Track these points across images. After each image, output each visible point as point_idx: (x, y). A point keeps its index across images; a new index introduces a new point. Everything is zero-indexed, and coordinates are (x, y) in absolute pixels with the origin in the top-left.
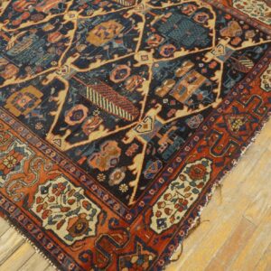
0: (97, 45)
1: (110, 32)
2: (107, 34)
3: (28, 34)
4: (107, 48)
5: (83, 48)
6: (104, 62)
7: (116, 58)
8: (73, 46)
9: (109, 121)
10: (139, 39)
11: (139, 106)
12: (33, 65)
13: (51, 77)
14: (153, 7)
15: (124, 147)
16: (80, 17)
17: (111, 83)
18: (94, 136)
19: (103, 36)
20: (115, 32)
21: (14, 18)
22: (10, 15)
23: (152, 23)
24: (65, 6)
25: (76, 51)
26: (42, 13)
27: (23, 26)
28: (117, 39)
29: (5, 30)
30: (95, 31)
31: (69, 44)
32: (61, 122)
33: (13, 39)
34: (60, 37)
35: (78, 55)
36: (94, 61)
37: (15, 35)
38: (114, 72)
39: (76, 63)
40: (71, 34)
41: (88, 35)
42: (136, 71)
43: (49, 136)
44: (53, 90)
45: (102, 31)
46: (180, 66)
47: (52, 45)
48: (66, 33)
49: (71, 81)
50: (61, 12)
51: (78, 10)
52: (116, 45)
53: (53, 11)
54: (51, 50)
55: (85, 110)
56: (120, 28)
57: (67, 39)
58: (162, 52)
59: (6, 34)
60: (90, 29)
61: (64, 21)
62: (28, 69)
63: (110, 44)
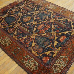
0: (29, 17)
1: (26, 19)
2: (27, 19)
3: (44, 19)
4: (27, 16)
5: (32, 16)
6: (28, 14)
7: (26, 14)
8: (34, 16)
9: (28, 6)
10: (20, 18)
11: (23, 8)
12: (42, 13)
13: (38, 12)
14: (14, 25)
15: (27, 4)
16: (33, 23)
17: (27, 11)
18: (31, 5)
19: (28, 18)
20: (25, 19)
21: (49, 23)
22: (50, 24)
23: (16, 21)
24: (37, 26)
25: (33, 16)
26: (42, 24)
27: (46, 21)
28: (25, 18)
29: (50, 20)
30: (29, 19)
31: (35, 17)
32: (35, 6)
33: (47, 18)
34: (37, 18)
35: (33, 15)
36: (30, 14)
37: (47, 19)
38: (26, 12)
39: (33, 14)
40: (35, 19)
41: (31, 18)
42: (22, 12)
43: (37, 5)
44: (37, 10)
45: (28, 19)
46: (14, 13)
47: (39, 17)
48: (36, 19)
49: (34, 11)
50: (37, 24)
51: (33, 25)
52: (25, 17)
53: (40, 25)
54: (39, 16)
55: (32, 7)
56: (24, 20)
57: (35, 18)
58: (16, 15)
59: (50, 19)
60: (30, 20)
61: (37, 22)
62: (43, 13)
63: (26, 17)
